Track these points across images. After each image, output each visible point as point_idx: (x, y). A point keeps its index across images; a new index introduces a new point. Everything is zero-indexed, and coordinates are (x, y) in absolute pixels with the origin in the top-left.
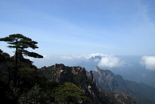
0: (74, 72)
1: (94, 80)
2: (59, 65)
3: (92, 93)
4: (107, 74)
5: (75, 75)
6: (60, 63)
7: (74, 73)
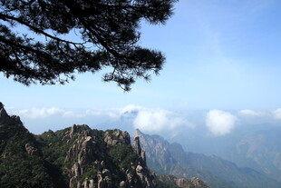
0: (108, 140)
1: (142, 154)
2: (80, 127)
3: (144, 179)
4: (155, 143)
5: (111, 146)
6: (81, 124)
7: (109, 142)
